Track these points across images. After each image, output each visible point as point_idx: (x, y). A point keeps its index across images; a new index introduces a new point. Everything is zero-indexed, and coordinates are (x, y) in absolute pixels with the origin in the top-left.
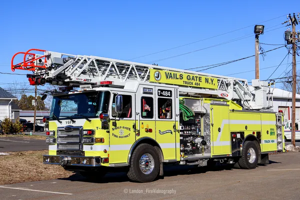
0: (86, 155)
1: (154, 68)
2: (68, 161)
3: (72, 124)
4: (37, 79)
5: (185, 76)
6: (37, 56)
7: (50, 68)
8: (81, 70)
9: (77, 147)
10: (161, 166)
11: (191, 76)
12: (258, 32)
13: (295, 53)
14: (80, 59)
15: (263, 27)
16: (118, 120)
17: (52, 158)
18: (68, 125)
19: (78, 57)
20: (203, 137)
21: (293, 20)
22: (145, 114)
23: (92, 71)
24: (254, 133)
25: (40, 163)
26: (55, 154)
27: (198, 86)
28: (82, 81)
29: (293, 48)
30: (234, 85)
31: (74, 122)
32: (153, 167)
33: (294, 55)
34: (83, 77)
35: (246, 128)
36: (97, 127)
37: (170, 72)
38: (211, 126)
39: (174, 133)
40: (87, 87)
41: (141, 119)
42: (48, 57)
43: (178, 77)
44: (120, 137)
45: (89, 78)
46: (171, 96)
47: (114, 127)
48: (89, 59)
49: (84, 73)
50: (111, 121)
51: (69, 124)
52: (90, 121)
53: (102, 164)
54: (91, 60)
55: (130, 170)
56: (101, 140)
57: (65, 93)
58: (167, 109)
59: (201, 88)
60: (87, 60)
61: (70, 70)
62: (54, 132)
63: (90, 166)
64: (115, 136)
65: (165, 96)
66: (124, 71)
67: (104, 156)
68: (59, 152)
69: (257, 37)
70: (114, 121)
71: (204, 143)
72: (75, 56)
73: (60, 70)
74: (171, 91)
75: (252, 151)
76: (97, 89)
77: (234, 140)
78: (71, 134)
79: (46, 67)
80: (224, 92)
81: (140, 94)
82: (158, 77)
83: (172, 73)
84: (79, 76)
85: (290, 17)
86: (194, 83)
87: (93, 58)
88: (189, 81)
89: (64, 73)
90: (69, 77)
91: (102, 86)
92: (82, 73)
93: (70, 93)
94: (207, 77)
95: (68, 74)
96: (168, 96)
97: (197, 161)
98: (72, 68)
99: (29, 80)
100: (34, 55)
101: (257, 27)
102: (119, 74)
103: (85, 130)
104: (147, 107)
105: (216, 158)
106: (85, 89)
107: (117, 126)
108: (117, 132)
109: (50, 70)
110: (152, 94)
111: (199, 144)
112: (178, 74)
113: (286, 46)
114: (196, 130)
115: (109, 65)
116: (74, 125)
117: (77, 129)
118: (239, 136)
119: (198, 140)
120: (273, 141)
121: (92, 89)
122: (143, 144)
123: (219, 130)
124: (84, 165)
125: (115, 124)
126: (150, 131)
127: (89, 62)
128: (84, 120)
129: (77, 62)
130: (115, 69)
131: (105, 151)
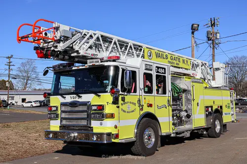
0: (95, 131)
1: (147, 48)
2: (74, 136)
3: (77, 99)
4: (47, 51)
5: (169, 56)
6: (43, 29)
7: (59, 41)
8: (88, 45)
9: (84, 123)
10: (159, 139)
11: (173, 56)
12: (194, 29)
13: (214, 47)
14: (86, 33)
15: (198, 25)
16: (126, 95)
17: (55, 133)
18: (73, 100)
19: (84, 31)
20: (186, 111)
21: (213, 22)
22: (146, 89)
23: (97, 46)
24: (218, 107)
25: (28, 135)
26: (58, 129)
27: (178, 66)
28: (90, 55)
29: (213, 43)
30: (202, 66)
31: (80, 97)
32: (153, 140)
33: (214, 49)
34: (91, 52)
35: (214, 102)
36: (108, 103)
37: (159, 52)
38: (192, 101)
39: (167, 107)
40: (96, 62)
41: (143, 94)
42: (57, 29)
43: (164, 57)
44: (127, 112)
45: (96, 53)
46: (165, 73)
47: (122, 102)
48: (95, 34)
49: (90, 47)
50: (121, 96)
51: (75, 100)
52: (99, 96)
53: (113, 140)
54: (96, 36)
55: (135, 144)
56: (112, 116)
57: (68, 69)
58: (159, 85)
59: (179, 68)
60: (93, 35)
61: (78, 44)
62: (57, 108)
63: (101, 142)
64: (124, 111)
65: (161, 73)
66: (123, 49)
67: (114, 132)
68: (62, 127)
69: (193, 33)
70: (123, 96)
71: (188, 116)
72: (81, 31)
73: (68, 43)
74: (165, 69)
75: (217, 122)
76: (106, 64)
77: (207, 113)
78: (77, 109)
79: (55, 39)
80: (194, 72)
81: (143, 70)
82: (150, 56)
83: (161, 53)
84: (87, 50)
85: (211, 20)
86: (175, 63)
87: (99, 33)
88: (172, 61)
89: (72, 47)
90: (77, 52)
91: (110, 61)
92: (89, 48)
93: (74, 68)
94: (184, 59)
95: (76, 48)
96: (163, 73)
97: (183, 132)
98: (79, 42)
99: (37, 53)
100: (40, 28)
101: (194, 25)
102: (120, 51)
103: (94, 106)
104: (148, 83)
105: (196, 130)
106: (94, 63)
107: (125, 101)
108: (125, 107)
109: (59, 43)
110: (151, 70)
111: (184, 117)
112: (165, 54)
113: (207, 42)
114: (179, 105)
115: (112, 42)
116: (80, 100)
117: (84, 104)
118: (210, 109)
119: (184, 114)
120: (229, 114)
121: (101, 64)
122: (146, 119)
123: (198, 104)
124: (93, 142)
125: (123, 99)
126: (151, 105)
127: (95, 37)
128: (93, 95)
129: (84, 37)
130: (117, 46)
131: (116, 127)
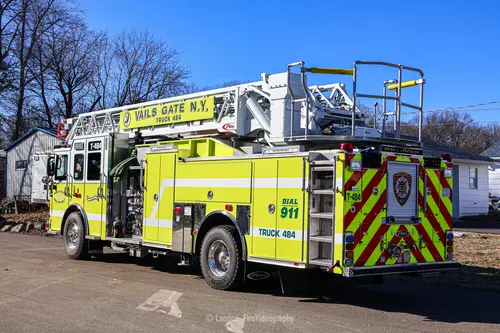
5: (159, 109)
11: (169, 106)
16: (58, 183)
24: (229, 208)
27: (179, 121)
35: (210, 194)
39: (100, 200)
41: (74, 181)
43: (150, 113)
44: (58, 202)
47: (55, 191)
59: (182, 123)
64: (56, 200)
65: (96, 149)
77: (178, 220)
86: (171, 118)
88: (165, 116)
94: (194, 101)
104: (79, 167)
112: (151, 110)
118: (188, 211)
120: (290, 235)
123: (156, 197)
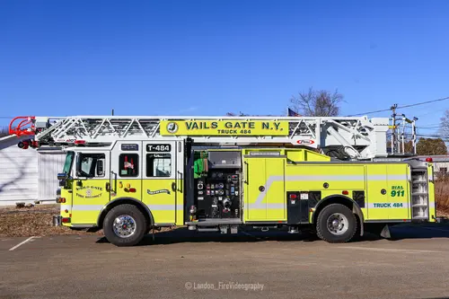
7: (36, 132)
11: (233, 122)
22: (125, 172)
24: (345, 192)
27: (247, 134)
34: (67, 138)
35: (326, 185)
37: (194, 121)
39: (173, 193)
41: (119, 177)
43: (209, 126)
44: (86, 197)
45: (74, 139)
46: (169, 151)
47: (78, 187)
50: (75, 182)
64: (80, 196)
65: (160, 151)
67: (65, 215)
70: (79, 181)
77: (294, 203)
81: (118, 151)
82: (173, 129)
83: (198, 122)
84: (61, 137)
86: (238, 131)
88: (230, 129)
94: (265, 122)
96: (165, 151)
102: (114, 130)
104: (129, 165)
105: (255, 225)
107: (83, 186)
108: (82, 192)
110: (136, 150)
112: (209, 123)
118: (304, 197)
120: (398, 205)
123: (262, 188)
125: (80, 184)
126: (133, 190)
131: (66, 211)
